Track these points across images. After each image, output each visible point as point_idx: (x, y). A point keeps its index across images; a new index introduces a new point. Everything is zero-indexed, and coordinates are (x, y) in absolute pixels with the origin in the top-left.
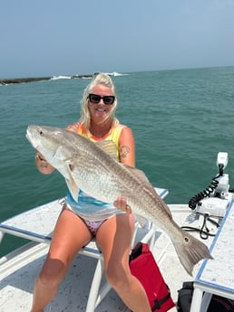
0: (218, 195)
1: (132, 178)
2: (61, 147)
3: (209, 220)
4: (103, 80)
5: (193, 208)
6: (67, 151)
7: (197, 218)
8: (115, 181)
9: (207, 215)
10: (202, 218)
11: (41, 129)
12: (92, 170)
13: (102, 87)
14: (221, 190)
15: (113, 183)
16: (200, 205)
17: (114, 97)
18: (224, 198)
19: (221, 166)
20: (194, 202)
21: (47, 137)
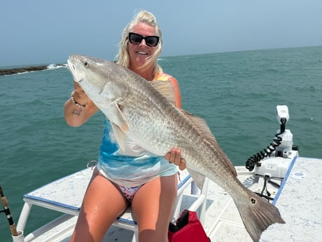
0: (280, 154)
1: (191, 127)
2: (110, 83)
3: (270, 182)
4: (145, 17)
5: (251, 169)
6: (116, 88)
7: (256, 181)
8: (171, 128)
9: (268, 176)
10: (261, 180)
11: (85, 60)
12: (145, 113)
13: (144, 25)
14: (283, 148)
15: (169, 131)
16: (259, 165)
17: (158, 38)
18: (286, 157)
19: (283, 120)
20: (252, 163)
21: (93, 69)
